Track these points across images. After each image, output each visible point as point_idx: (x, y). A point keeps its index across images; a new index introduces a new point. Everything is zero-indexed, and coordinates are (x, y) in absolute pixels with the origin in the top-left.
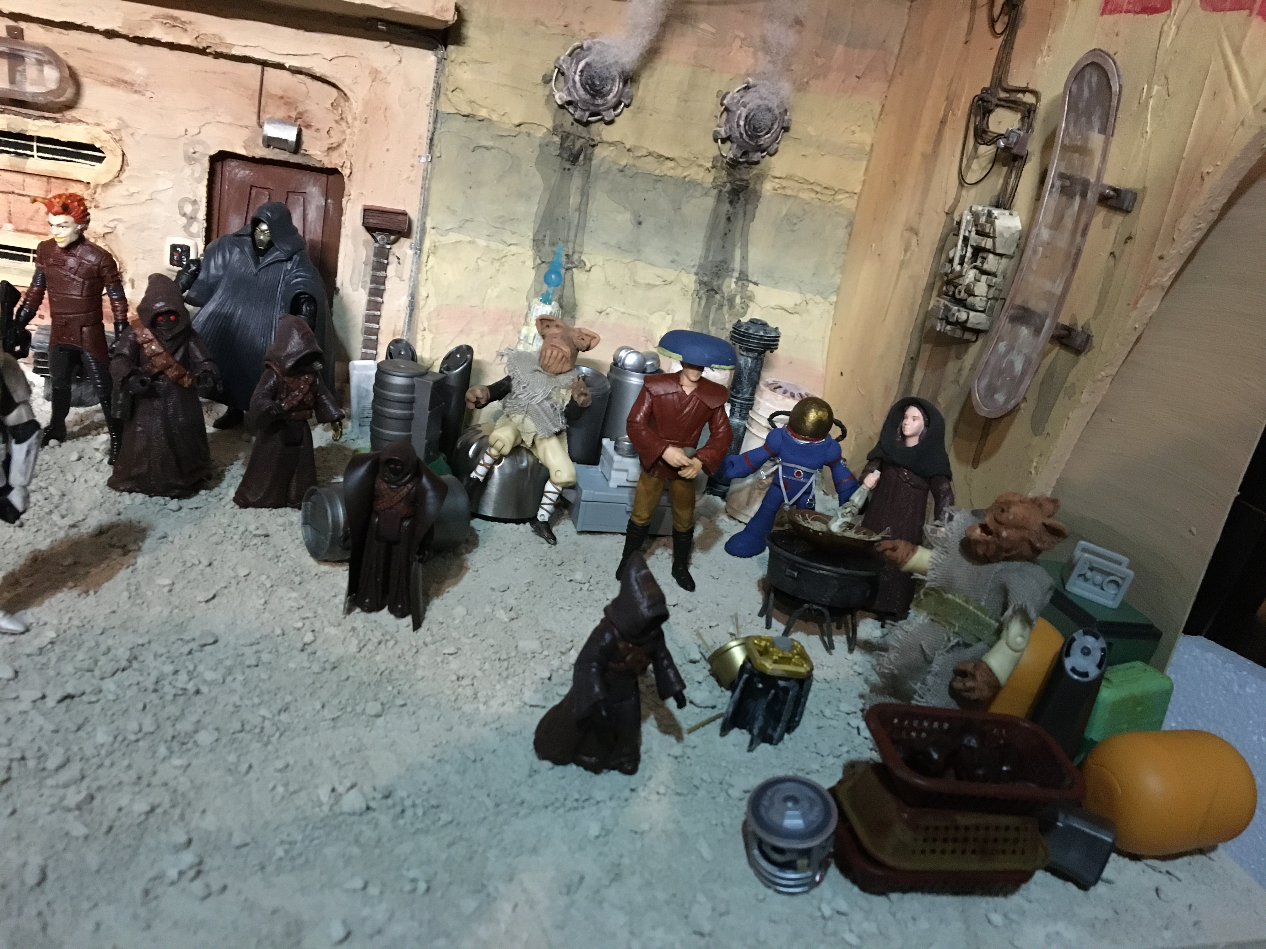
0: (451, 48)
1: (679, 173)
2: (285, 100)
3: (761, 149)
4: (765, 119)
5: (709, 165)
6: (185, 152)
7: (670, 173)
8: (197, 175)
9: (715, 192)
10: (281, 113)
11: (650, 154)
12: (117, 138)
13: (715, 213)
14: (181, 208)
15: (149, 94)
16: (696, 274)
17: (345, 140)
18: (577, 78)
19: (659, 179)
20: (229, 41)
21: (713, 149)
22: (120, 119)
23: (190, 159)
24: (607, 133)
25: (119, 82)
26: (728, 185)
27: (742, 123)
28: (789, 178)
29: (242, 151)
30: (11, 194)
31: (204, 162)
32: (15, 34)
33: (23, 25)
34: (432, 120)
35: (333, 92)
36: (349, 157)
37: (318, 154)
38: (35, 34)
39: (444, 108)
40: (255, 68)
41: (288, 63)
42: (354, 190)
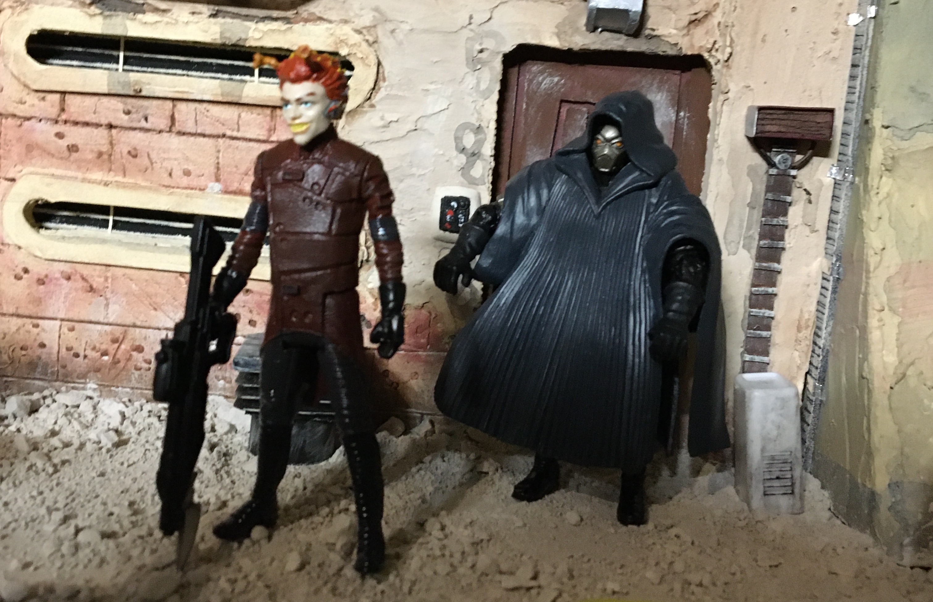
6: (468, 51)
8: (483, 86)
12: (371, 39)
14: (458, 139)
17: (716, 6)
23: (475, 62)
29: (552, 42)
30: (218, 136)
31: (498, 66)
36: (725, 30)
37: (671, 34)
42: (733, 84)
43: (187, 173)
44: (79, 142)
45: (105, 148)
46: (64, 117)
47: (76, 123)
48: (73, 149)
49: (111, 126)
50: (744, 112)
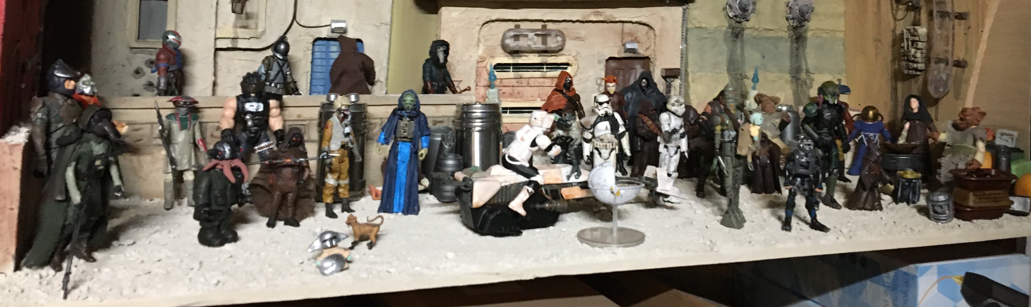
0: (690, 4)
1: (775, 35)
2: (630, 34)
3: (806, 20)
4: (805, 9)
5: (786, 30)
6: (598, 59)
7: (772, 35)
8: (602, 68)
9: (790, 40)
10: (629, 39)
11: (765, 29)
12: (576, 59)
13: (791, 49)
14: (597, 81)
15: (586, 40)
16: (790, 73)
17: (651, 45)
18: (737, 7)
19: (768, 38)
20: (615, 16)
21: (786, 24)
22: (577, 51)
23: (599, 62)
24: (748, 24)
25: (578, 38)
26: (794, 36)
27: (798, 12)
28: (817, 29)
29: (617, 56)
30: (540, 86)
31: (604, 62)
32: (544, 27)
33: (546, 23)
34: (684, 31)
35: (646, 28)
36: (654, 51)
37: (642, 52)
38: (550, 26)
39: (690, 26)
40: (619, 25)
41: (634, 20)
42: (657, 63)
43: (532, 96)
44: (505, 91)
45: (511, 92)
46: (501, 85)
47: (504, 86)
48: (504, 93)
49: (513, 86)
50: (660, 70)
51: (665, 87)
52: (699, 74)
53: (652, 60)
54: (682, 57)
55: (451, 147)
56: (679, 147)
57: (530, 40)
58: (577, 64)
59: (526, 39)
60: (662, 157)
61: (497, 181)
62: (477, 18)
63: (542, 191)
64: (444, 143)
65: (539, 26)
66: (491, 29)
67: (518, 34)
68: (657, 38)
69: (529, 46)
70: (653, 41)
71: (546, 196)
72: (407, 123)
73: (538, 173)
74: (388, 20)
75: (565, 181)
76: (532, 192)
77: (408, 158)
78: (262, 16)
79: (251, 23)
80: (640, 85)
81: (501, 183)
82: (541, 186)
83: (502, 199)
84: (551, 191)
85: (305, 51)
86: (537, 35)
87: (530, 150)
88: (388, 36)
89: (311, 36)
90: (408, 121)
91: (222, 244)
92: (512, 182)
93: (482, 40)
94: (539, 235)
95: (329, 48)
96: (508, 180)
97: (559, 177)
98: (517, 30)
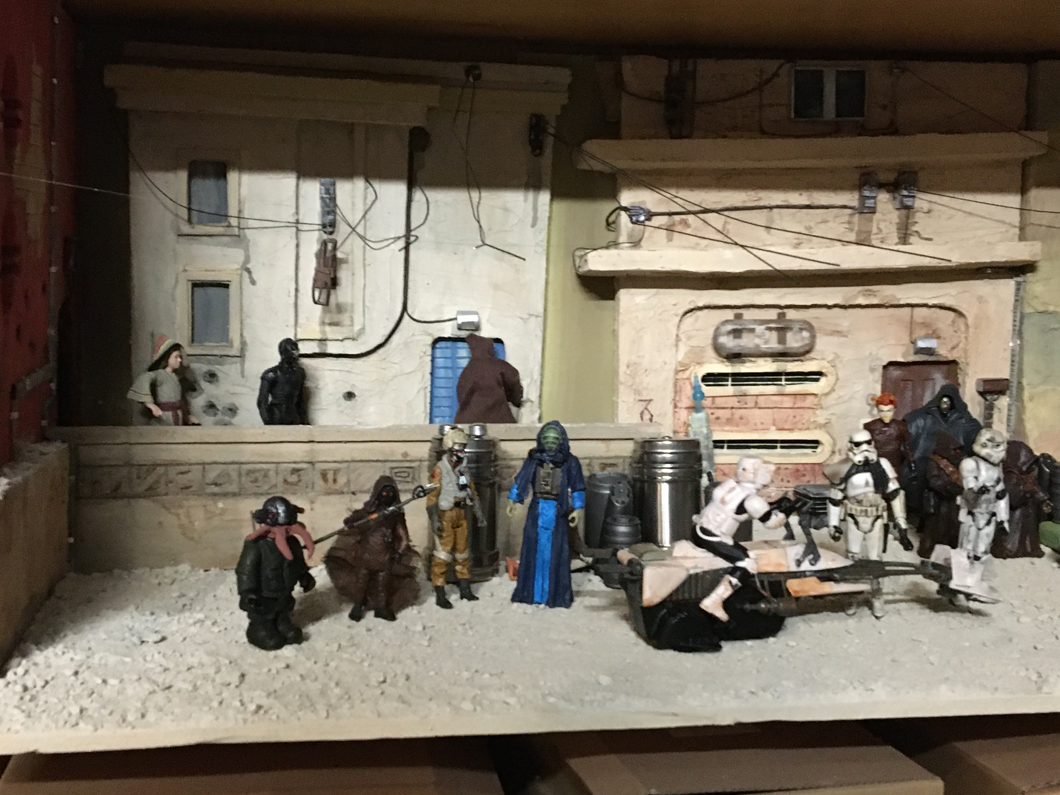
0: (1029, 275)
2: (925, 325)
6: (869, 366)
8: (877, 379)
10: (923, 333)
12: (833, 365)
15: (849, 336)
17: (960, 342)
20: (898, 297)
23: (872, 370)
25: (836, 333)
29: (901, 360)
30: (775, 408)
31: (881, 370)
32: (782, 316)
33: (785, 310)
34: (1018, 319)
35: (952, 314)
36: (965, 351)
37: (945, 353)
38: (791, 314)
39: (1028, 310)
40: (908, 310)
41: (931, 302)
42: (970, 371)
43: (762, 423)
44: (719, 416)
45: (730, 417)
46: (714, 406)
47: (718, 408)
48: (718, 418)
49: (732, 408)
50: (974, 381)
51: (983, 409)
52: (1041, 388)
53: (961, 366)
54: (1013, 361)
55: (623, 505)
56: (994, 514)
57: (759, 337)
58: (834, 373)
59: (751, 335)
60: (963, 528)
61: (681, 566)
62: (675, 305)
63: (755, 582)
64: (613, 499)
65: (772, 314)
66: (696, 320)
67: (739, 327)
68: (971, 330)
69: (757, 346)
70: (963, 336)
71: (763, 592)
72: (551, 471)
73: (747, 556)
74: (541, 310)
75: (793, 568)
76: (736, 585)
77: (553, 524)
78: (359, 308)
79: (345, 318)
80: (939, 407)
81: (688, 570)
82: (753, 576)
83: (690, 594)
84: (770, 583)
85: (421, 357)
86: (770, 329)
87: (736, 520)
88: (540, 334)
89: (430, 334)
90: (552, 469)
91: (278, 646)
92: (706, 568)
93: (682, 337)
94: (748, 653)
95: (457, 353)
96: (700, 566)
97: (784, 562)
98: (739, 321)
